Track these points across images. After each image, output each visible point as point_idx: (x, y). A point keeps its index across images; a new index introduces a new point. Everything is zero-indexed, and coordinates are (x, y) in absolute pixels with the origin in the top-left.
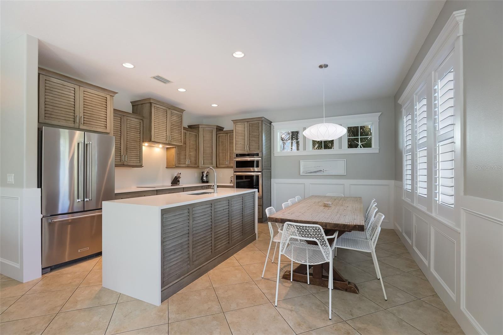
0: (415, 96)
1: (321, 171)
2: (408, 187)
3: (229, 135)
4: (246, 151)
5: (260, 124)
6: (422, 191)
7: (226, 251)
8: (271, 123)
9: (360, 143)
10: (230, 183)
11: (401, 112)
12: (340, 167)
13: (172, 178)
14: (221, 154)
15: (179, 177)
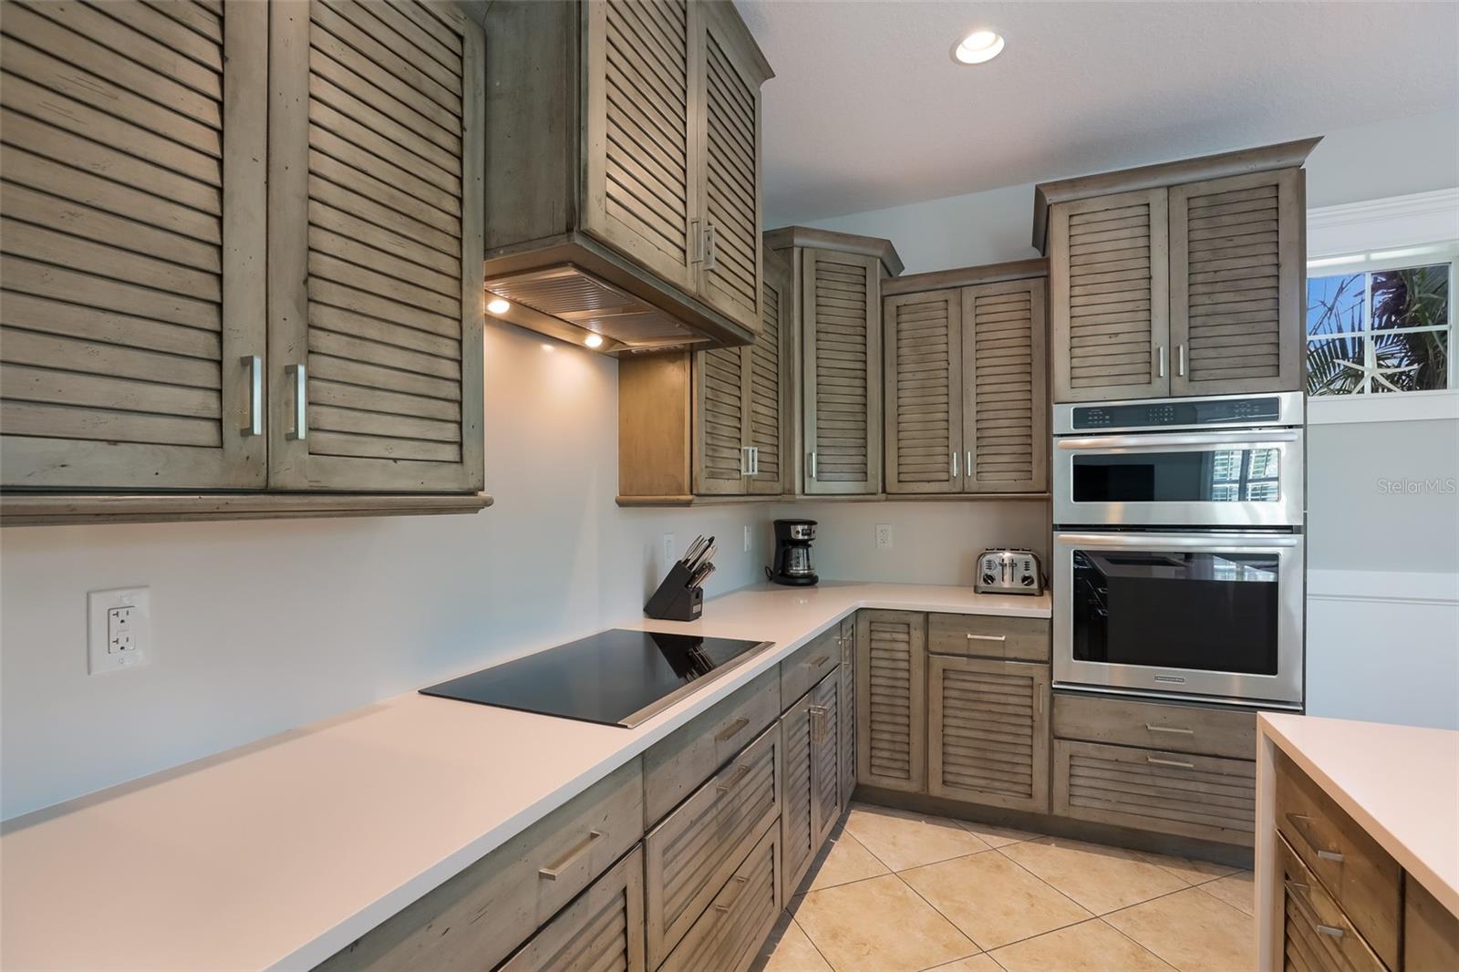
4: (1159, 386)
5: (1287, 195)
13: (651, 571)
14: (911, 417)
15: (706, 568)
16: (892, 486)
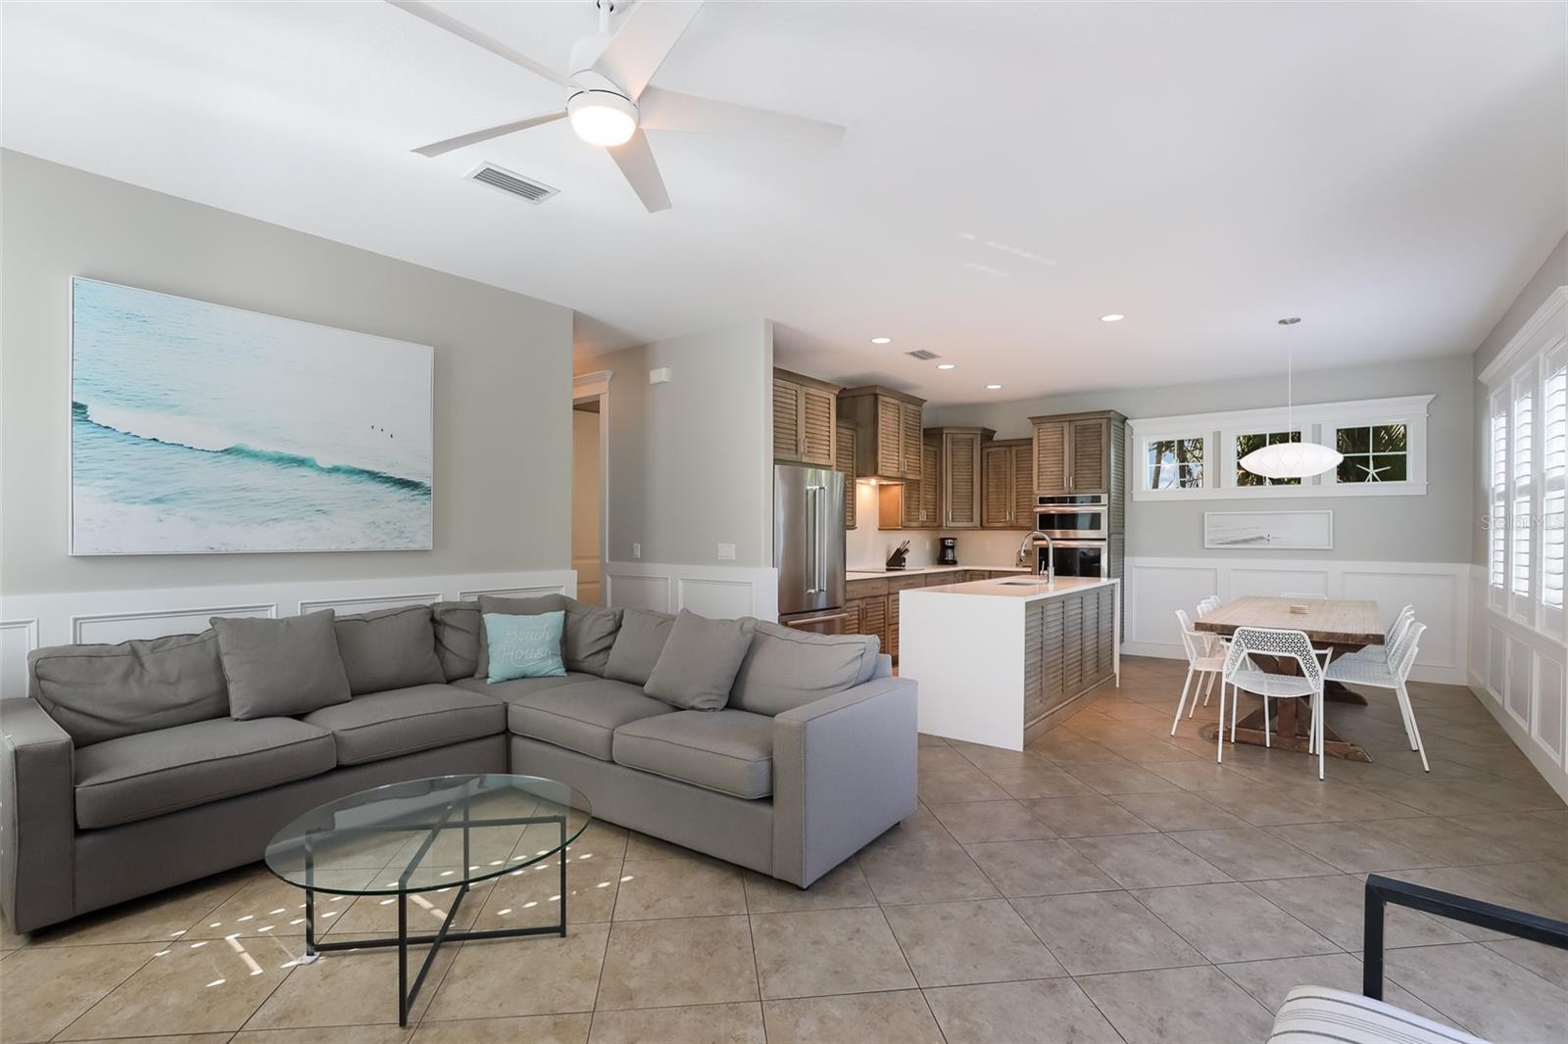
0: (1513, 381)
1: (1262, 538)
2: (1496, 579)
3: (1014, 452)
4: (1066, 490)
5: (1104, 428)
6: (1520, 586)
7: (1079, 695)
8: (1124, 420)
9: (1372, 471)
10: (1017, 565)
11: (1487, 402)
12: (1314, 529)
13: (889, 552)
14: (992, 497)
15: (907, 550)
16: (985, 524)
